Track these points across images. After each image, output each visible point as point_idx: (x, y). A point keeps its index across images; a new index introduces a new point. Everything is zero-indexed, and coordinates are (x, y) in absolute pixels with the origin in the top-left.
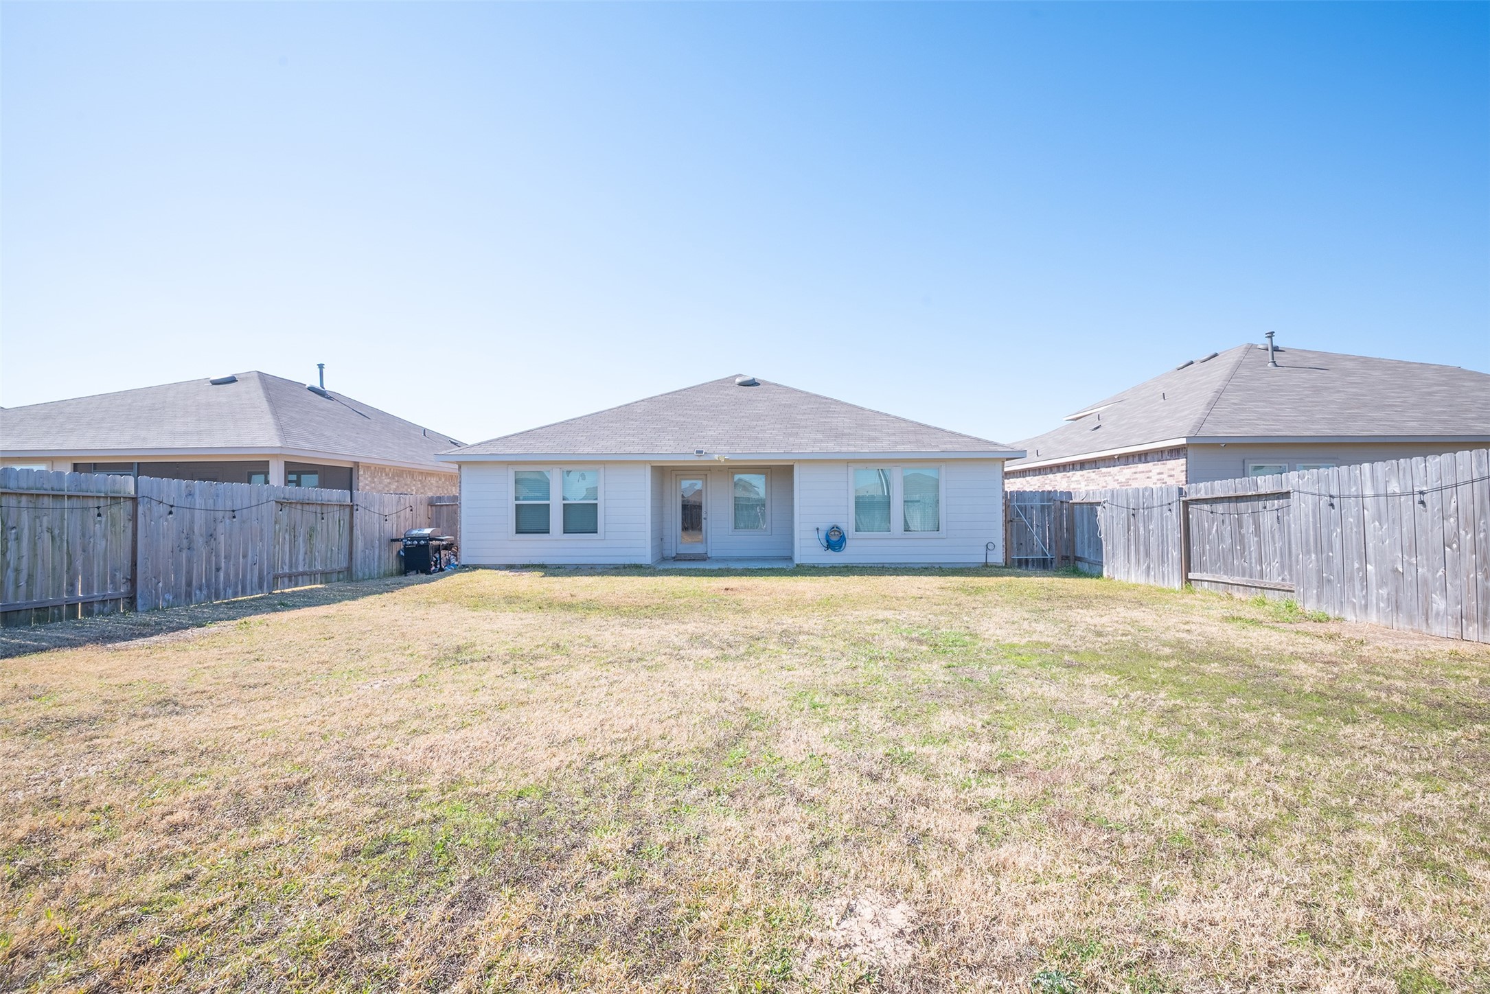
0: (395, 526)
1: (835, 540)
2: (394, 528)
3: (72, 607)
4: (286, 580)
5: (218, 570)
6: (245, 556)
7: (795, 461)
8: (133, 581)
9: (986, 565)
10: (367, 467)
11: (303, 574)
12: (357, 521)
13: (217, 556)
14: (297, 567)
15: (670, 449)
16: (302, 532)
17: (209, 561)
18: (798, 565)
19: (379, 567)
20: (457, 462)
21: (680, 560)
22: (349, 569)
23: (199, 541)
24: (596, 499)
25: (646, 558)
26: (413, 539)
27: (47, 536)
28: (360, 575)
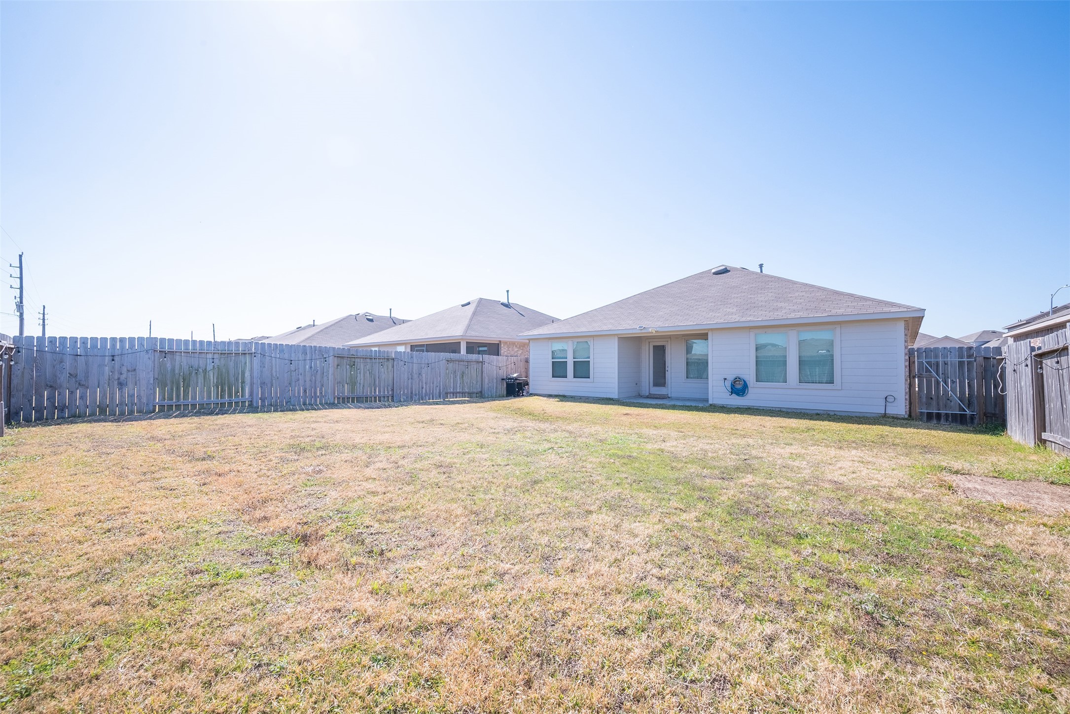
0: (505, 372)
1: (739, 388)
2: (503, 373)
3: (375, 398)
4: (452, 395)
5: (422, 388)
6: (433, 383)
7: (709, 330)
8: (393, 390)
9: (885, 416)
10: (506, 343)
11: (459, 393)
12: (485, 370)
13: (422, 382)
14: (456, 390)
15: (630, 325)
16: (459, 374)
17: (419, 384)
18: (711, 405)
19: (496, 392)
20: (528, 339)
21: (651, 398)
22: (481, 392)
23: (415, 376)
24: (589, 358)
25: (615, 396)
26: (509, 379)
27: (368, 372)
28: (486, 395)
